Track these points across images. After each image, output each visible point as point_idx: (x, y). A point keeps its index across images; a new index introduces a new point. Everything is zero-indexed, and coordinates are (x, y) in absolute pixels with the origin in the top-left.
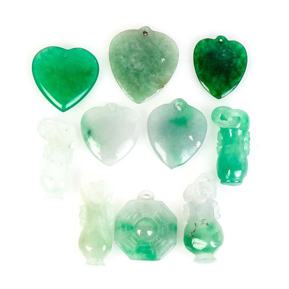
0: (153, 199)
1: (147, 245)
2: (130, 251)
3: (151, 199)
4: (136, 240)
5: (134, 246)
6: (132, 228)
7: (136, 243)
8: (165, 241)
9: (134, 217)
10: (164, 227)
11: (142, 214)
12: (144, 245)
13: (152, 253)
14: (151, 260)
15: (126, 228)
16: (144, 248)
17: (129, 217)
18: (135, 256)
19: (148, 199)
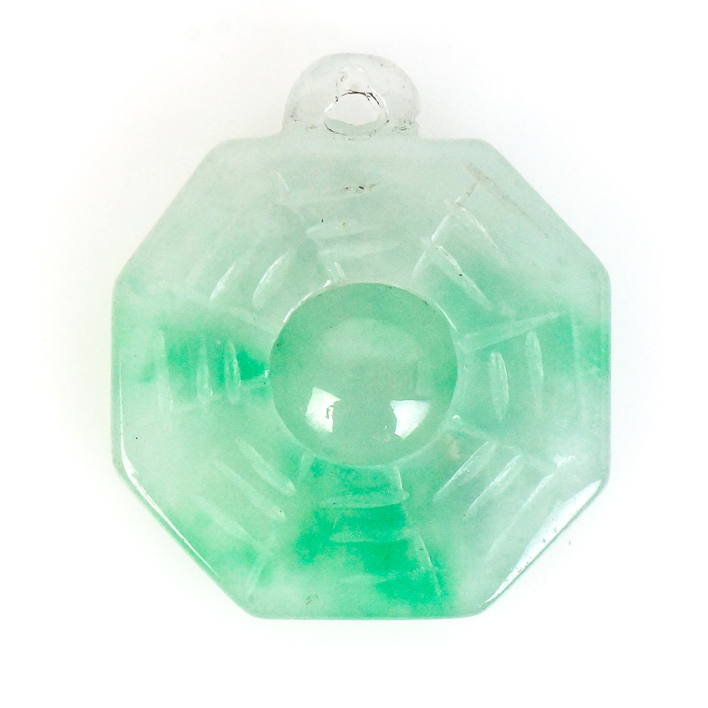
0: (406, 126)
1: (377, 501)
2: (249, 556)
3: (391, 125)
4: (289, 465)
5: (277, 514)
6: (249, 369)
7: (290, 485)
8: (514, 461)
9: (265, 279)
10: (505, 348)
11: (325, 253)
12: (353, 503)
13: (414, 565)
14: (417, 613)
15: (204, 374)
16: (352, 521)
17: (220, 286)
18: (288, 586)
19: (371, 131)
